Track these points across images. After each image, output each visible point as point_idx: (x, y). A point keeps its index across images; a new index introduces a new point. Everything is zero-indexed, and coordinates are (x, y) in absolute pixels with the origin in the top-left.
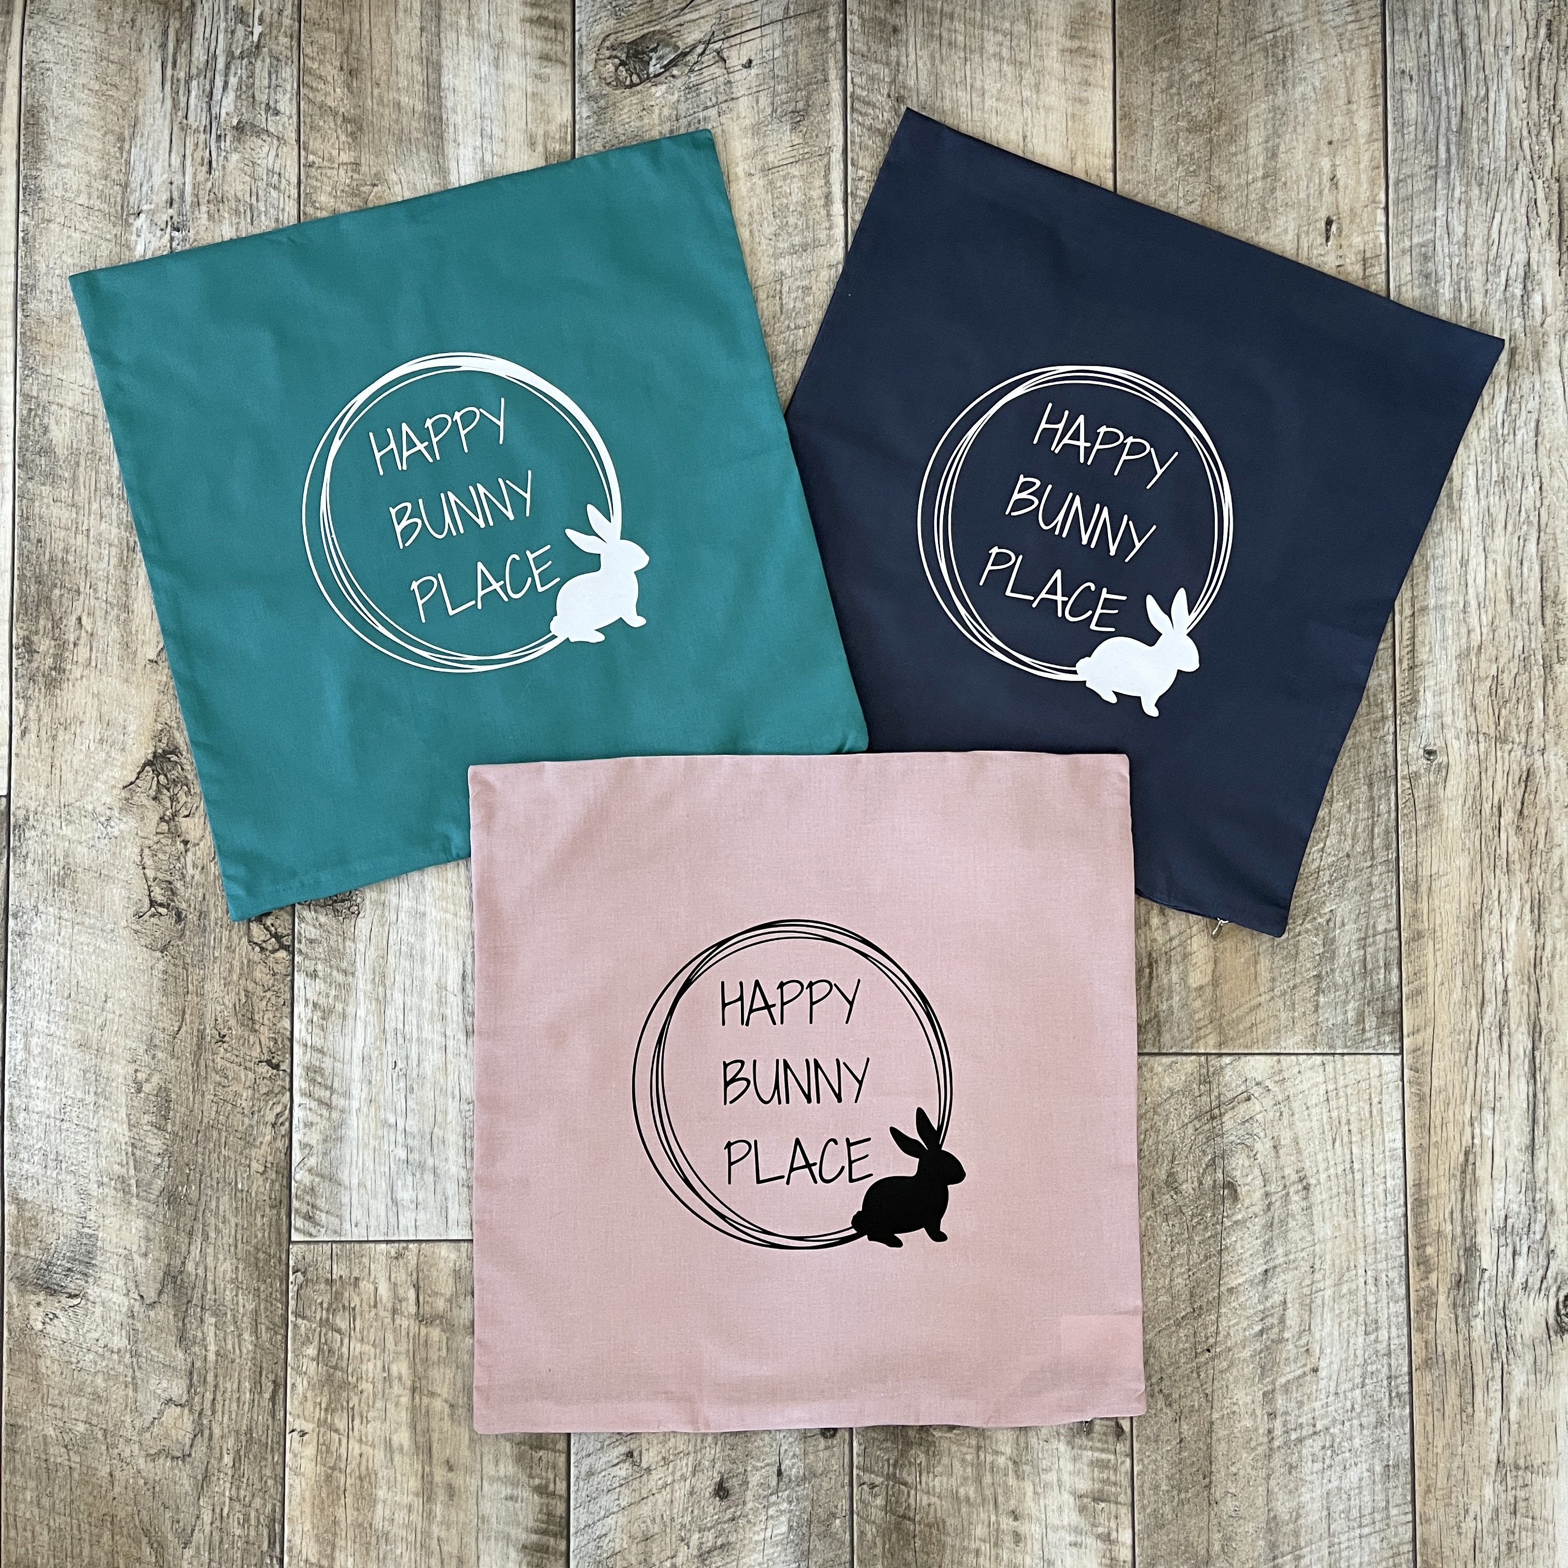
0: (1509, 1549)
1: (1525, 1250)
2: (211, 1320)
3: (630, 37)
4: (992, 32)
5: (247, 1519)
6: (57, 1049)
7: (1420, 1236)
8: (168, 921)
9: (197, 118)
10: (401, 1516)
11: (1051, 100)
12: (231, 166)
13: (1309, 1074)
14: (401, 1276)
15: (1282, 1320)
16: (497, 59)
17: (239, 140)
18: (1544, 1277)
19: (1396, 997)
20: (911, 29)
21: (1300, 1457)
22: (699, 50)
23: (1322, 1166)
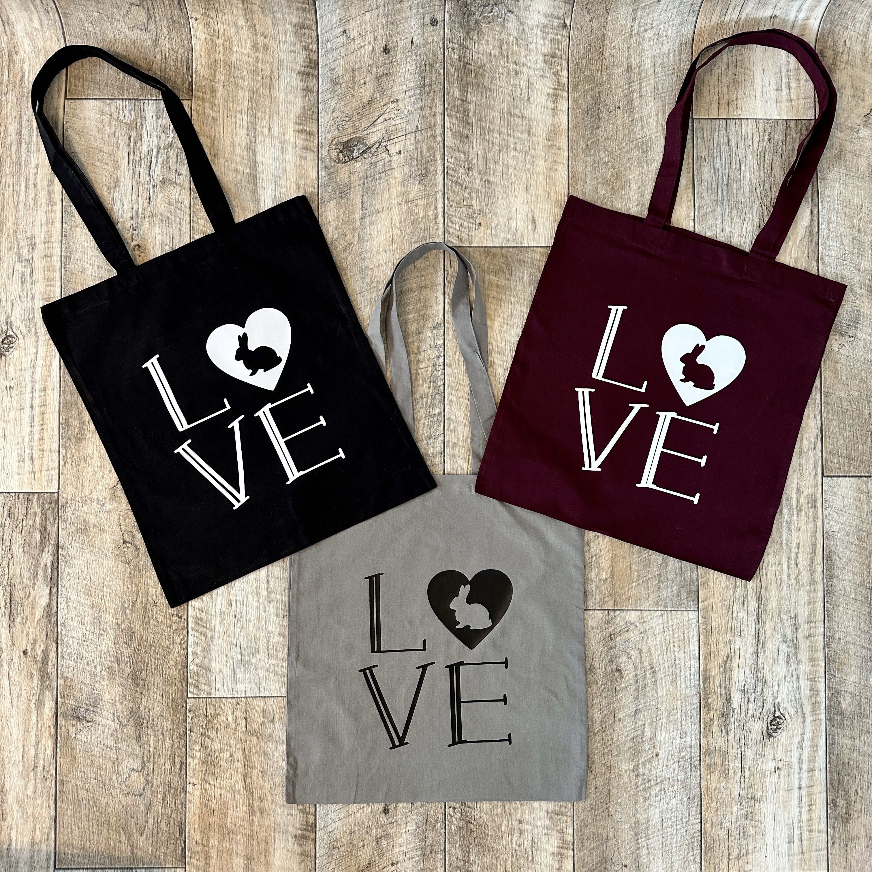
0: (744, 835)
1: (753, 699)
2: (151, 733)
3: (344, 140)
4: (512, 138)
5: (169, 823)
6: (82, 609)
7: (706, 694)
8: (131, 550)
9: (144, 178)
10: (239, 823)
11: (539, 169)
12: (158, 199)
13: (655, 620)
14: (238, 713)
15: (643, 733)
16: (282, 149)
17: (162, 187)
18: (761, 712)
19: (696, 584)
20: (475, 136)
21: (650, 795)
22: (377, 146)
23: (661, 662)
